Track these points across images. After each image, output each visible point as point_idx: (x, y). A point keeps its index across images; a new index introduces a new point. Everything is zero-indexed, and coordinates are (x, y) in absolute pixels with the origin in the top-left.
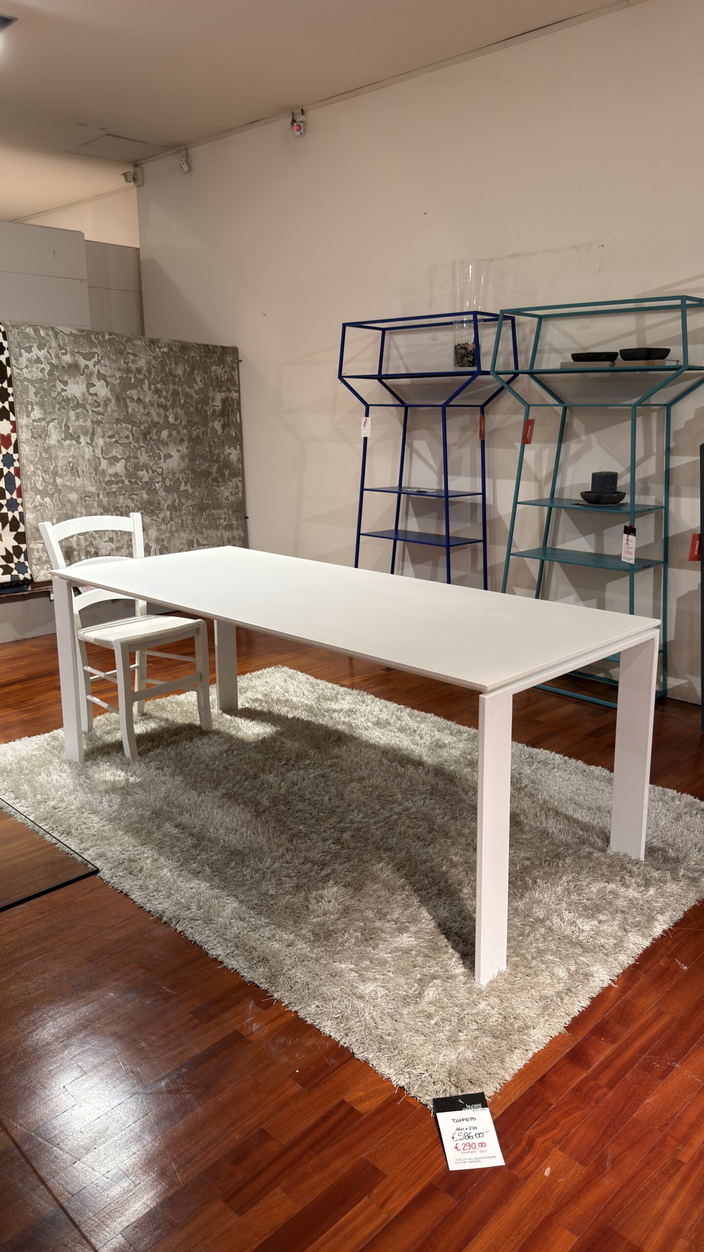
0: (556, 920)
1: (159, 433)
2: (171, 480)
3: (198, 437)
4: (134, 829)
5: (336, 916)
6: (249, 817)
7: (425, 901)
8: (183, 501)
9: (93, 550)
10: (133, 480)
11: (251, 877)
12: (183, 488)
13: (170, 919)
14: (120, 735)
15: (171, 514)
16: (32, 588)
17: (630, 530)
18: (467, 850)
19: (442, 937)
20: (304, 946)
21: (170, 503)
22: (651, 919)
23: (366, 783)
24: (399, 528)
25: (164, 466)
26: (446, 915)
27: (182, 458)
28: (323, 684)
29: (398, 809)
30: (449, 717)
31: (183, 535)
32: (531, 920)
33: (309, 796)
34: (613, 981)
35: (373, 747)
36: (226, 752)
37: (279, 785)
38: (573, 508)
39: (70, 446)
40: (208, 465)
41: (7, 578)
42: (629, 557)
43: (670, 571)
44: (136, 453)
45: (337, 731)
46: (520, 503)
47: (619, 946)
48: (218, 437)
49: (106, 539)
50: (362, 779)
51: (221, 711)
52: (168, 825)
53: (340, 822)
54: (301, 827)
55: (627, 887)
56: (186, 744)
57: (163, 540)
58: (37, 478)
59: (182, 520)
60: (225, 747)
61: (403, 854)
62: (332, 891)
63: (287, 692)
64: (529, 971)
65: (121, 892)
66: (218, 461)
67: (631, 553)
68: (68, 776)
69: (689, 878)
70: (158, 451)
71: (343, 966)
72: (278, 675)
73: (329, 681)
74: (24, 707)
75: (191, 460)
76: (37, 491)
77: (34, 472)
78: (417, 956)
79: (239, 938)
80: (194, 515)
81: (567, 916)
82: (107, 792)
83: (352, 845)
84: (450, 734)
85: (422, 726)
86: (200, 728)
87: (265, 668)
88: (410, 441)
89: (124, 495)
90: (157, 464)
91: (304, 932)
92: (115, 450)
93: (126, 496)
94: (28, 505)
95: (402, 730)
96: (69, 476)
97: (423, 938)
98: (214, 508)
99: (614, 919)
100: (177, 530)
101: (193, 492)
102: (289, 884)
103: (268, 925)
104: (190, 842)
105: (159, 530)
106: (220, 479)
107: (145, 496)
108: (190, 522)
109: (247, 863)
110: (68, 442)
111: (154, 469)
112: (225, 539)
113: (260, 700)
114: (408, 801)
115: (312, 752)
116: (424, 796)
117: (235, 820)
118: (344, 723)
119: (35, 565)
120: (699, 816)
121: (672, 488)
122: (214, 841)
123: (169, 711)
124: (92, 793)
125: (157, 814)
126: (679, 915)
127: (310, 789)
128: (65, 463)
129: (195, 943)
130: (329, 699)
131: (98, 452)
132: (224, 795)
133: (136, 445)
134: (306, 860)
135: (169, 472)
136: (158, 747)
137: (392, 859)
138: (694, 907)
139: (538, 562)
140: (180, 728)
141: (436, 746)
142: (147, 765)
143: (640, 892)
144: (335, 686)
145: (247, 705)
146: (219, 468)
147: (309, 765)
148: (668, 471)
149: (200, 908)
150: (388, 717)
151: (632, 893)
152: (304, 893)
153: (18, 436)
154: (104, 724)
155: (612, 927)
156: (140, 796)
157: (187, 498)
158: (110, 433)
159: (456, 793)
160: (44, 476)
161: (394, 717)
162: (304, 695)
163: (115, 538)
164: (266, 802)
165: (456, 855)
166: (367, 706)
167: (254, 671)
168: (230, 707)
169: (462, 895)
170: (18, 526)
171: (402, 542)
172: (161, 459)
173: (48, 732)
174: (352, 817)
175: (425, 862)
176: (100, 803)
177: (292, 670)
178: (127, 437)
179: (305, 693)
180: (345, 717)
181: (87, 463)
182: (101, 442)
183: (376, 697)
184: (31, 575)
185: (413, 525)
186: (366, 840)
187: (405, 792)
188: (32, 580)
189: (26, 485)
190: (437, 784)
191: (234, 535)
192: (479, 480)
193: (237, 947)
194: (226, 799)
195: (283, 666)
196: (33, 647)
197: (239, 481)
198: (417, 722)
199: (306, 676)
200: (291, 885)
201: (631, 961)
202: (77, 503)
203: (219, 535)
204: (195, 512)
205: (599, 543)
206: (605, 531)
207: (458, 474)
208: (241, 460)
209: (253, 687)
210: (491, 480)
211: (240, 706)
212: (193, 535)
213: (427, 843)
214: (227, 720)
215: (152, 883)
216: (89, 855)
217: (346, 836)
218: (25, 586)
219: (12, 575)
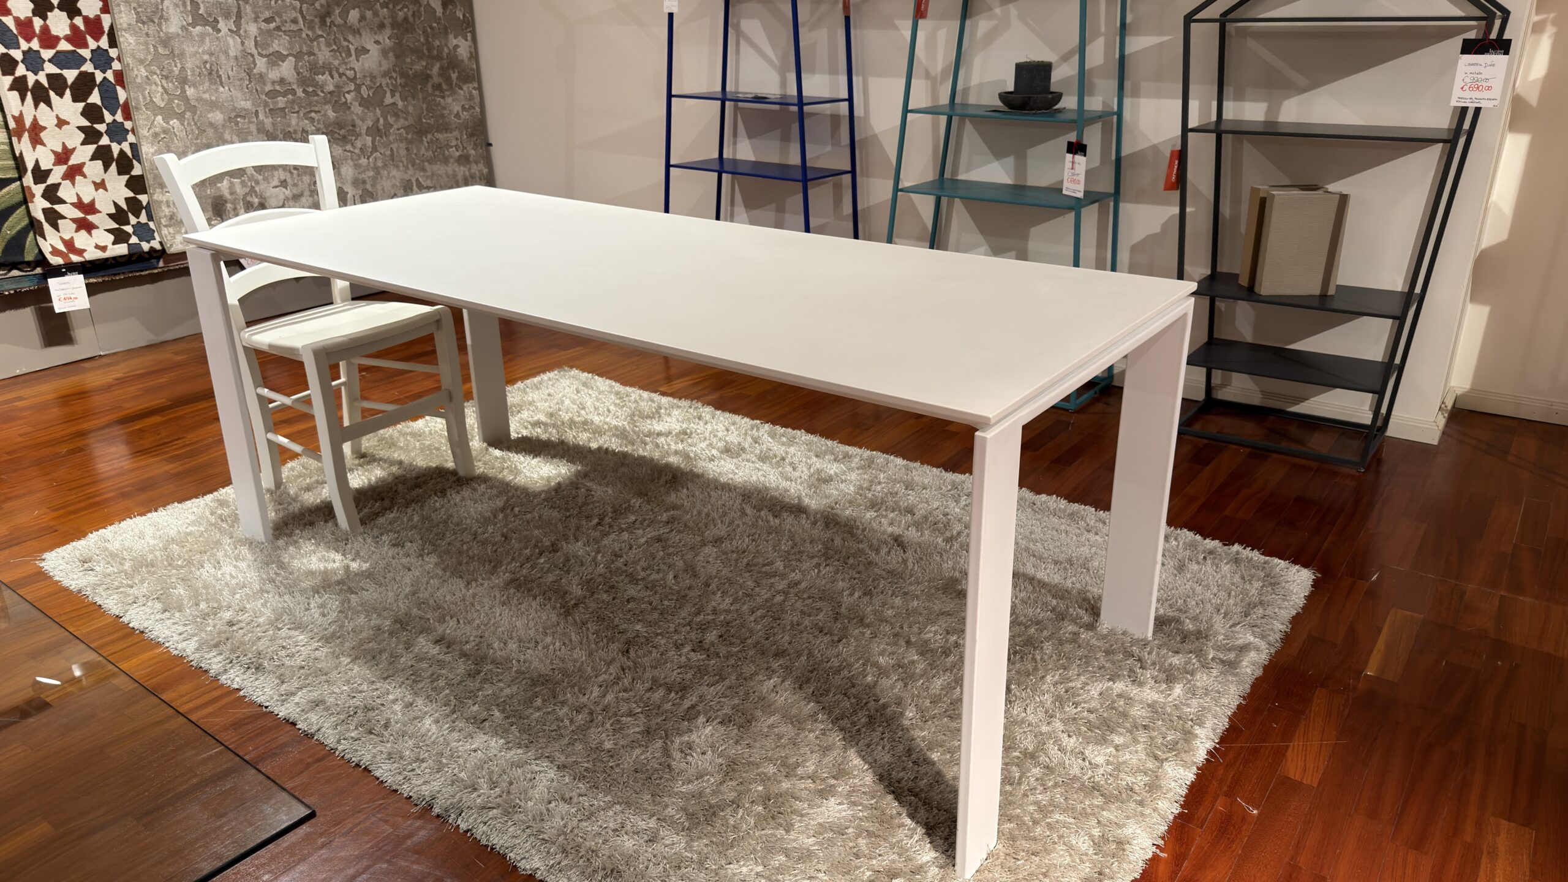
0: (1053, 750)
1: (344, 14)
2: (369, 88)
3: (406, 19)
4: (367, 654)
5: (719, 777)
6: (554, 618)
7: (852, 737)
8: (391, 120)
9: (256, 201)
10: (310, 89)
11: (572, 721)
12: (388, 100)
13: (447, 811)
14: (328, 492)
15: (373, 142)
16: (165, 262)
17: (1078, 148)
18: (896, 644)
19: (890, 797)
20: (676, 838)
21: (370, 123)
22: (1188, 735)
23: (726, 546)
24: (725, 156)
25: (357, 66)
26: (887, 758)
27: (384, 53)
28: (635, 393)
29: (782, 585)
30: (827, 434)
31: (394, 172)
32: (1017, 754)
33: (642, 574)
34: (1158, 847)
35: (726, 487)
36: (503, 509)
37: (594, 559)
38: (983, 119)
39: (202, 36)
40: (424, 63)
41: (122, 249)
42: (1075, 188)
43: (1123, 206)
44: (312, 47)
45: (668, 466)
46: (912, 111)
47: (1153, 787)
48: (438, 20)
49: (276, 182)
50: (718, 541)
51: (485, 445)
52: (422, 640)
53: (698, 613)
54: (638, 627)
55: (1141, 684)
56: (437, 502)
57: (364, 182)
58: (154, 87)
59: (392, 149)
60: (499, 503)
61: (803, 658)
62: (704, 733)
63: (584, 408)
64: (1034, 847)
65: (358, 765)
66: (439, 57)
67: (1078, 182)
68: (249, 566)
69: (1223, 662)
70: (346, 44)
71: (745, 870)
72: (565, 382)
73: (643, 388)
74: (167, 452)
75: (397, 57)
76: (156, 110)
77: (147, 76)
78: (858, 836)
79: (565, 834)
80: (410, 142)
81: (1071, 743)
82: (316, 591)
83: (723, 650)
84: (835, 460)
85: (792, 450)
86: (454, 473)
87: (544, 372)
88: (735, 21)
89: (298, 112)
90: (346, 64)
91: (670, 811)
92: (276, 42)
93: (301, 114)
94: (144, 132)
95: (763, 458)
96: (207, 84)
97: (861, 804)
98: (439, 131)
99: (1135, 741)
100: (385, 166)
101: (405, 106)
102: (634, 728)
103: (609, 806)
104: (461, 667)
105: (357, 166)
106: (445, 86)
107: (331, 114)
108: (403, 153)
109: (561, 698)
110: (198, 28)
111: (341, 70)
112: (460, 177)
113: (543, 423)
114: (794, 571)
115: (636, 502)
116: (815, 561)
117: (531, 624)
118: (676, 452)
119: (165, 226)
120: (1209, 562)
121: (1128, 84)
122: (504, 663)
123: (401, 448)
124: (291, 593)
125: (402, 623)
126: (1223, 724)
127: (643, 563)
128: (197, 62)
129: (492, 849)
130: (648, 417)
131: (250, 45)
132: (508, 584)
133: (310, 33)
134: (655, 684)
135: (365, 76)
136: (390, 509)
137: (788, 669)
138: (1239, 707)
139: (931, 200)
140: (424, 475)
141: (818, 480)
142: (377, 539)
143: (1162, 692)
144: (653, 395)
145: (525, 433)
146: (442, 68)
147: (634, 523)
148: (1122, 58)
149: (493, 785)
150: (740, 439)
151: (1149, 694)
152: (659, 744)
153: (113, 18)
154: (299, 476)
155: (1135, 756)
156: (371, 594)
157: (396, 115)
158: (267, 14)
159: (861, 552)
160: (165, 85)
161: (749, 439)
162: (609, 411)
163: (289, 180)
164: (577, 591)
165: (882, 653)
166: (706, 423)
167: (527, 377)
168: (499, 438)
169: (906, 723)
170: (132, 167)
171: (730, 175)
172: (351, 56)
173: (211, 492)
174: (714, 604)
175: (838, 671)
176: (307, 610)
177: (586, 374)
178: (294, 21)
179: (612, 408)
180: (676, 443)
181: (232, 63)
182: (252, 29)
183: (717, 408)
184: (161, 243)
185: (744, 151)
186: (743, 641)
187: (786, 557)
188: (163, 250)
189: (137, 99)
190: (832, 540)
191: (473, 171)
192: (844, 79)
193: (564, 851)
194: (512, 591)
195: (571, 367)
196: (176, 353)
197: (474, 88)
198: (783, 444)
199: (608, 382)
200: (637, 729)
201: (1176, 809)
202: (223, 126)
203: (450, 173)
204: (410, 136)
205: (1021, 169)
206: (1031, 152)
207: (813, 71)
208: (475, 56)
209: (531, 403)
210: (861, 78)
211: (514, 435)
212: (410, 172)
213: (836, 638)
214: (497, 458)
215: (407, 748)
216: (297, 704)
217: (711, 636)
218: (154, 261)
219: (129, 245)
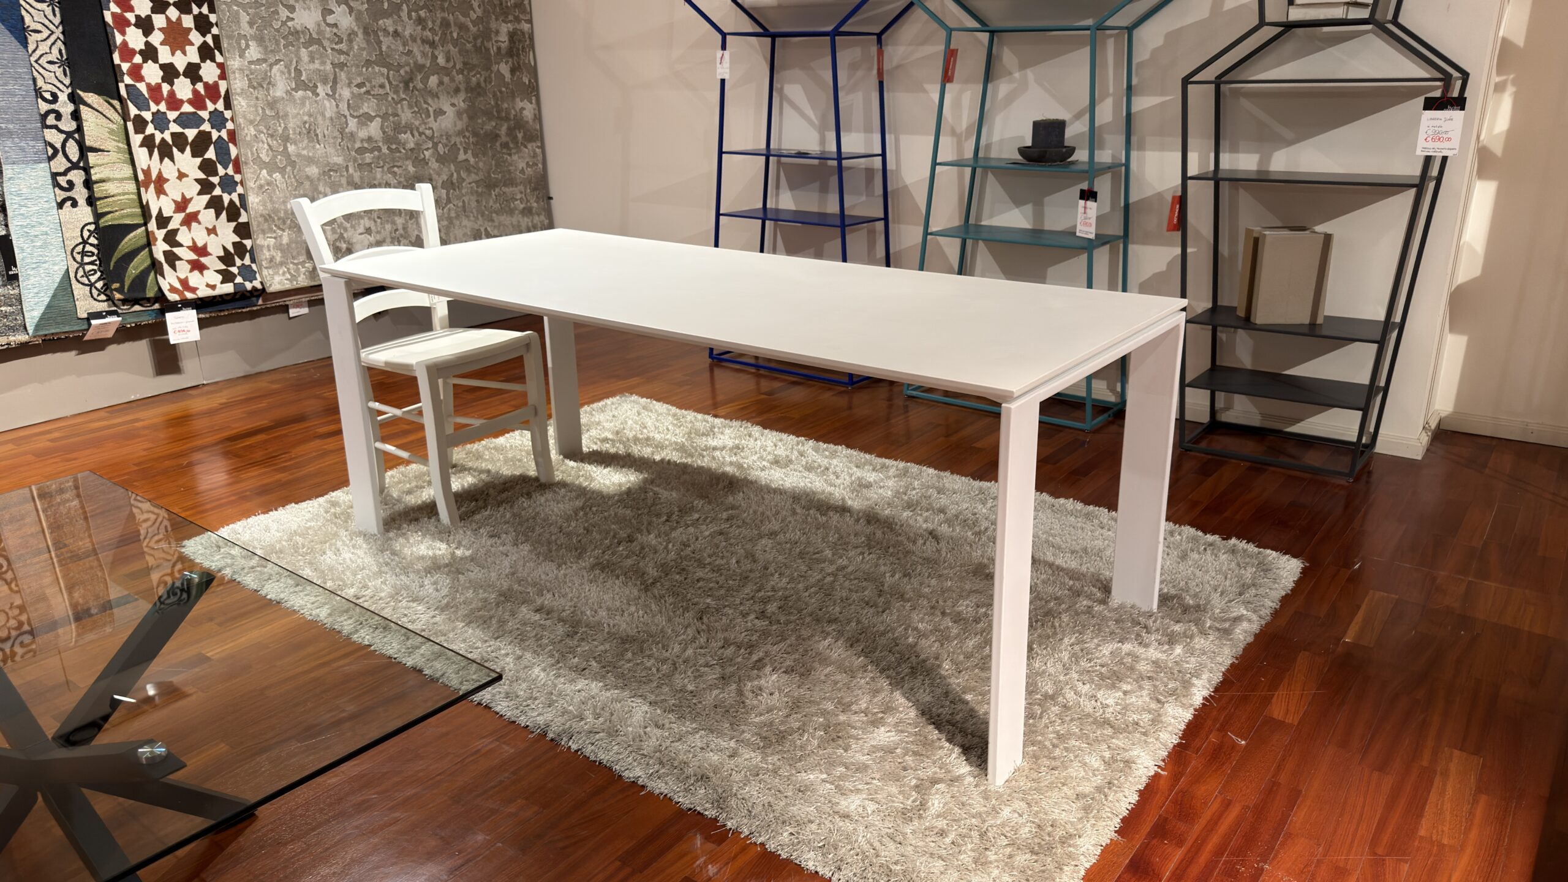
0: (1070, 695)
1: (425, 80)
2: (445, 146)
3: (478, 84)
4: (479, 617)
5: (785, 712)
6: (636, 592)
7: (897, 683)
8: (463, 175)
9: (344, 246)
10: (394, 147)
11: (658, 670)
12: (462, 156)
13: (559, 735)
14: (431, 492)
15: (448, 194)
16: (263, 301)
17: (1089, 195)
18: (933, 614)
19: (931, 727)
20: (753, 755)
21: (445, 178)
22: (1187, 685)
23: (781, 537)
24: (768, 206)
25: (435, 126)
26: (928, 698)
27: (459, 114)
28: (690, 415)
29: (831, 569)
30: (866, 449)
31: (465, 222)
32: (1039, 696)
33: (708, 560)
34: (1159, 767)
35: (779, 492)
36: (582, 508)
37: (666, 548)
38: (1004, 171)
39: (303, 100)
40: (494, 124)
41: (229, 288)
42: (1087, 230)
43: (1132, 248)
44: (396, 109)
45: (724, 475)
46: (940, 164)
47: (1156, 721)
48: (506, 85)
49: (362, 230)
50: (773, 534)
51: (561, 457)
52: (524, 609)
53: (760, 590)
54: (708, 600)
55: (1147, 646)
56: (524, 502)
58: (261, 145)
59: (464, 201)
60: (579, 503)
61: (853, 624)
62: (771, 679)
63: (645, 427)
64: (1054, 764)
65: (479, 704)
66: (507, 119)
67: (1090, 225)
68: (366, 553)
69: (1218, 630)
70: (425, 106)
71: (812, 777)
72: (626, 406)
73: (698, 411)
74: (275, 464)
75: (471, 118)
76: (263, 165)
77: (255, 135)
78: (905, 754)
79: (660, 751)
80: (479, 195)
81: (1085, 689)
82: (428, 571)
83: (783, 619)
84: (873, 470)
85: (835, 462)
86: (537, 479)
87: (608, 397)
88: (779, 86)
89: (382, 167)
90: (425, 124)
91: (747, 736)
92: (366, 104)
93: (385, 168)
94: (251, 184)
95: (809, 468)
96: (306, 141)
97: (907, 732)
98: (505, 185)
99: (1141, 688)
100: (458, 217)
101: (477, 163)
102: (712, 675)
103: (696, 731)
104: (560, 629)
106: (512, 144)
107: (411, 169)
108: (474, 204)
109: (648, 653)
110: (300, 93)
111: (421, 130)
112: (524, 226)
113: (611, 440)
114: (841, 557)
115: (699, 503)
116: (859, 550)
117: (617, 597)
118: (731, 463)
119: (266, 268)
120: (1209, 552)
121: (1134, 139)
122: (597, 627)
123: (488, 460)
124: (407, 574)
125: (506, 596)
126: (1218, 677)
127: (709, 551)
128: (298, 123)
129: (600, 763)
130: (703, 434)
131: (343, 107)
132: (592, 568)
133: (395, 97)
134: (726, 644)
135: (441, 135)
136: (485, 507)
137: (841, 633)
138: (1232, 665)
139: (957, 242)
140: (511, 481)
141: (860, 485)
142: (475, 531)
143: (1165, 652)
144: (706, 417)
145: (595, 447)
146: (509, 129)
147: (698, 520)
148: (1129, 115)
149: (597, 716)
150: (788, 453)
151: (1153, 653)
152: (734, 686)
153: (229, 84)
154: (400, 482)
155: (1141, 698)
156: (476, 574)
157: (468, 171)
158: (359, 80)
159: (900, 543)
160: (270, 143)
161: (796, 453)
162: (668, 429)
163: (373, 228)
164: (652, 572)
165: (922, 621)
166: (756, 440)
167: (593, 402)
168: (573, 452)
169: (943, 672)
170: (239, 215)
171: (772, 222)
172: (430, 117)
173: (322, 495)
174: (772, 583)
175: (883, 634)
176: (421, 586)
177: (644, 399)
178: (382, 86)
179: (670, 427)
180: (730, 456)
181: (328, 122)
182: (346, 93)
183: (765, 428)
184: (262, 283)
185: (786, 201)
186: (800, 611)
187: (834, 547)
188: (264, 289)
189: (246, 155)
190: (874, 534)
191: (535, 222)
192: (877, 137)
193: (661, 763)
194: (597, 572)
195: (631, 394)
196: (272, 382)
197: (538, 147)
198: (826, 457)
199: (665, 406)
200: (714, 676)
201: (1175, 740)
202: (319, 179)
203: (515, 223)
204: (480, 190)
205: (1039, 215)
206: (1046, 200)
207: (849, 130)
208: (538, 117)
209: (599, 423)
210: (893, 136)
211: (585, 449)
212: (480, 222)
213: (880, 610)
214: (573, 468)
215: (521, 689)
216: (422, 655)
217: (772, 608)
218: (254, 299)
219: (235, 284)
